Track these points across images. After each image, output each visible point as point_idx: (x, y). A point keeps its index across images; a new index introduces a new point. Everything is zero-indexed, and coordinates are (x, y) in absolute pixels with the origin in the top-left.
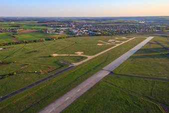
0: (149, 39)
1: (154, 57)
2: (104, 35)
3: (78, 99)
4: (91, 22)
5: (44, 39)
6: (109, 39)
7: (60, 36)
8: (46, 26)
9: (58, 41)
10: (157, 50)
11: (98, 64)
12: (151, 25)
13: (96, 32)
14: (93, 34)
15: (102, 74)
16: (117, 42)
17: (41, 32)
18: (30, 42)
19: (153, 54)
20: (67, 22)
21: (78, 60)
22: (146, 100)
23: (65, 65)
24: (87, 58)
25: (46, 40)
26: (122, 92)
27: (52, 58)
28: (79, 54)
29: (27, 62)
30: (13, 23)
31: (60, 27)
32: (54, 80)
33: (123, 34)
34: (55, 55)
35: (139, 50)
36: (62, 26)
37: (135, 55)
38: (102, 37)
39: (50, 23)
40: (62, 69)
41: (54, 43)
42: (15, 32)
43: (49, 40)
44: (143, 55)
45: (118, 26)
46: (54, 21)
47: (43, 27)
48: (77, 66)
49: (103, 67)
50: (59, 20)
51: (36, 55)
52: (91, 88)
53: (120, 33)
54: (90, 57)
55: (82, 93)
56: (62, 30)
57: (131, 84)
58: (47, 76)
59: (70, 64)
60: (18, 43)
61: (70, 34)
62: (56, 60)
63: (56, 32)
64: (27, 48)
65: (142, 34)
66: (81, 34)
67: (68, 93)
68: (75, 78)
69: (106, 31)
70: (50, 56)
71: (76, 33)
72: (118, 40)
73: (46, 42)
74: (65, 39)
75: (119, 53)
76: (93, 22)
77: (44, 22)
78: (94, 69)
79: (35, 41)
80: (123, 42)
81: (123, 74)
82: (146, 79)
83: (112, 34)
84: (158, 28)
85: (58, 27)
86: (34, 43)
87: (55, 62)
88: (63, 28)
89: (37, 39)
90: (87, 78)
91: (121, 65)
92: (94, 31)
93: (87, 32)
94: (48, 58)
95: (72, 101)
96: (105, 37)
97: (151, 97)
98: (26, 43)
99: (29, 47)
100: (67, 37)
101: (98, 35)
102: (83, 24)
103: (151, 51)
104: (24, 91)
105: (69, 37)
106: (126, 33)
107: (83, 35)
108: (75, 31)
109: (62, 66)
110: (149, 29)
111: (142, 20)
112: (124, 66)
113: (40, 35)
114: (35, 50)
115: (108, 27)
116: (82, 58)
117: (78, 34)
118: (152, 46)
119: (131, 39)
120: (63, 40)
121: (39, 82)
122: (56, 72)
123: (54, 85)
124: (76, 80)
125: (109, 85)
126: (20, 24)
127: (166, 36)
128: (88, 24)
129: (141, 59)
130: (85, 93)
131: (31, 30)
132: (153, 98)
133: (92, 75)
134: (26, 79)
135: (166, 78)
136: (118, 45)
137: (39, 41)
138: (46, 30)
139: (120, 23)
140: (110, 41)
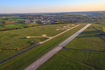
0: (89, 25)
1: (91, 36)
2: (61, 23)
3: (40, 66)
4: (53, 16)
5: (22, 27)
6: (63, 26)
7: (33, 25)
8: (25, 18)
9: (32, 28)
10: (93, 32)
11: (56, 42)
12: (90, 17)
13: (56, 21)
14: (54, 23)
15: (57, 49)
16: (68, 28)
17: (21, 23)
18: (13, 29)
19: (91, 35)
20: (38, 16)
21: (43, 40)
22: (85, 65)
23: (35, 43)
24: (49, 38)
25: (24, 28)
26: (69, 60)
27: (26, 39)
28: (44, 36)
29: (10, 42)
30: (4, 17)
31: (34, 19)
32: (26, 54)
33: (72, 22)
34: (28, 37)
35: (82, 33)
36: (35, 18)
37: (79, 36)
38: (59, 25)
39: (27, 17)
40: (32, 46)
41: (29, 29)
42: (5, 23)
43: (26, 27)
44: (84, 35)
45: (70, 17)
46: (30, 16)
47: (23, 20)
48: (42, 44)
49: (59, 44)
50: (33, 15)
51: (17, 38)
52: (50, 58)
53: (71, 22)
54: (51, 38)
55: (44, 62)
56: (35, 21)
57: (76, 55)
58: (21, 51)
59: (38, 42)
60: (5, 30)
61: (40, 23)
62: (29, 40)
63: (31, 22)
64: (11, 33)
65: (84, 22)
66: (46, 23)
67: (34, 62)
68: (40, 52)
69: (62, 21)
70: (25, 38)
71: (44, 23)
72: (69, 26)
73: (23, 29)
74: (36, 27)
75: (69, 35)
76: (55, 16)
77: (24, 16)
78: (52, 45)
79: (16, 29)
80: (72, 28)
81: (71, 48)
82: (85, 51)
83: (66, 23)
84: (94, 19)
85: (32, 19)
86: (16, 30)
87: (28, 42)
88: (35, 20)
89: (18, 27)
90: (47, 52)
91: (70, 42)
92: (55, 21)
93: (50, 22)
94: (24, 39)
95: (37, 68)
96: (61, 25)
97: (88, 63)
98: (11, 30)
99: (13, 32)
100: (37, 25)
101: (57, 24)
102: (48, 17)
103: (89, 33)
104: (5, 62)
105: (38, 25)
106: (74, 22)
107: (48, 24)
108: (43, 22)
109: (32, 44)
110: (89, 19)
111: (85, 14)
112: (72, 43)
113: (20, 25)
114: (16, 34)
115: (63, 18)
116: (46, 39)
117: (44, 24)
118: (90, 30)
119: (77, 26)
120: (35, 27)
121: (16, 55)
122: (28, 48)
123: (26, 57)
124: (40, 53)
125: (61, 56)
126: (8, 18)
127: (99, 23)
128: (52, 17)
129: (83, 38)
130: (46, 62)
131: (15, 22)
132: (89, 64)
133: (51, 49)
134: (8, 54)
135: (98, 50)
136: (69, 30)
137: (19, 29)
138: (25, 21)
139: (71, 16)
140: (64, 27)
